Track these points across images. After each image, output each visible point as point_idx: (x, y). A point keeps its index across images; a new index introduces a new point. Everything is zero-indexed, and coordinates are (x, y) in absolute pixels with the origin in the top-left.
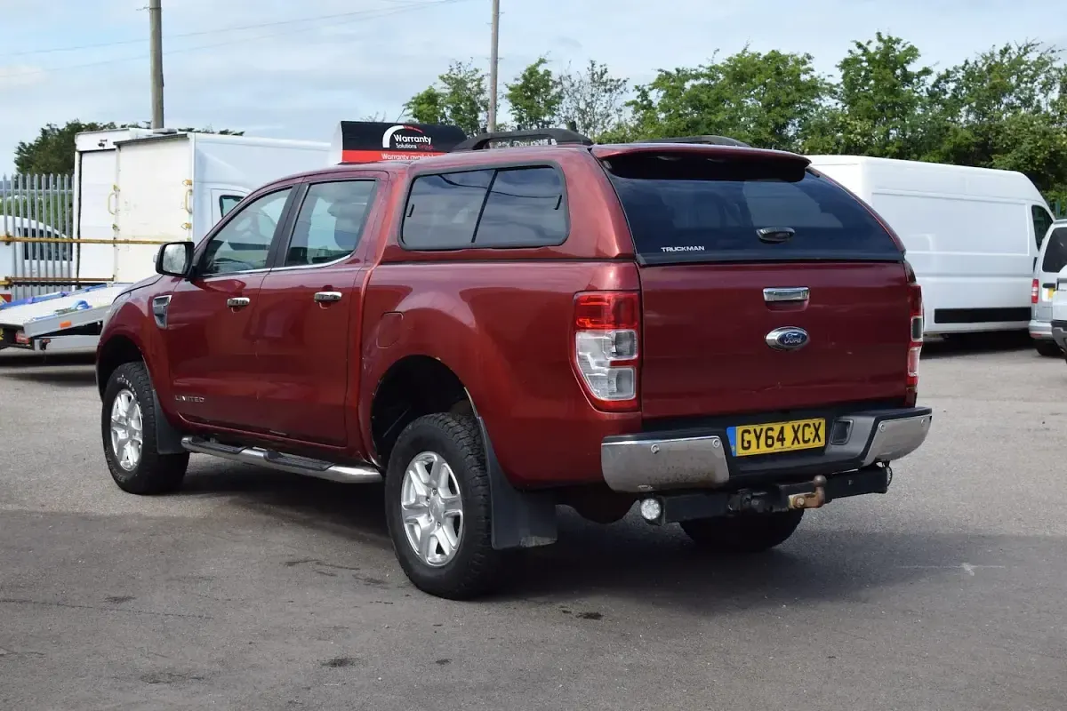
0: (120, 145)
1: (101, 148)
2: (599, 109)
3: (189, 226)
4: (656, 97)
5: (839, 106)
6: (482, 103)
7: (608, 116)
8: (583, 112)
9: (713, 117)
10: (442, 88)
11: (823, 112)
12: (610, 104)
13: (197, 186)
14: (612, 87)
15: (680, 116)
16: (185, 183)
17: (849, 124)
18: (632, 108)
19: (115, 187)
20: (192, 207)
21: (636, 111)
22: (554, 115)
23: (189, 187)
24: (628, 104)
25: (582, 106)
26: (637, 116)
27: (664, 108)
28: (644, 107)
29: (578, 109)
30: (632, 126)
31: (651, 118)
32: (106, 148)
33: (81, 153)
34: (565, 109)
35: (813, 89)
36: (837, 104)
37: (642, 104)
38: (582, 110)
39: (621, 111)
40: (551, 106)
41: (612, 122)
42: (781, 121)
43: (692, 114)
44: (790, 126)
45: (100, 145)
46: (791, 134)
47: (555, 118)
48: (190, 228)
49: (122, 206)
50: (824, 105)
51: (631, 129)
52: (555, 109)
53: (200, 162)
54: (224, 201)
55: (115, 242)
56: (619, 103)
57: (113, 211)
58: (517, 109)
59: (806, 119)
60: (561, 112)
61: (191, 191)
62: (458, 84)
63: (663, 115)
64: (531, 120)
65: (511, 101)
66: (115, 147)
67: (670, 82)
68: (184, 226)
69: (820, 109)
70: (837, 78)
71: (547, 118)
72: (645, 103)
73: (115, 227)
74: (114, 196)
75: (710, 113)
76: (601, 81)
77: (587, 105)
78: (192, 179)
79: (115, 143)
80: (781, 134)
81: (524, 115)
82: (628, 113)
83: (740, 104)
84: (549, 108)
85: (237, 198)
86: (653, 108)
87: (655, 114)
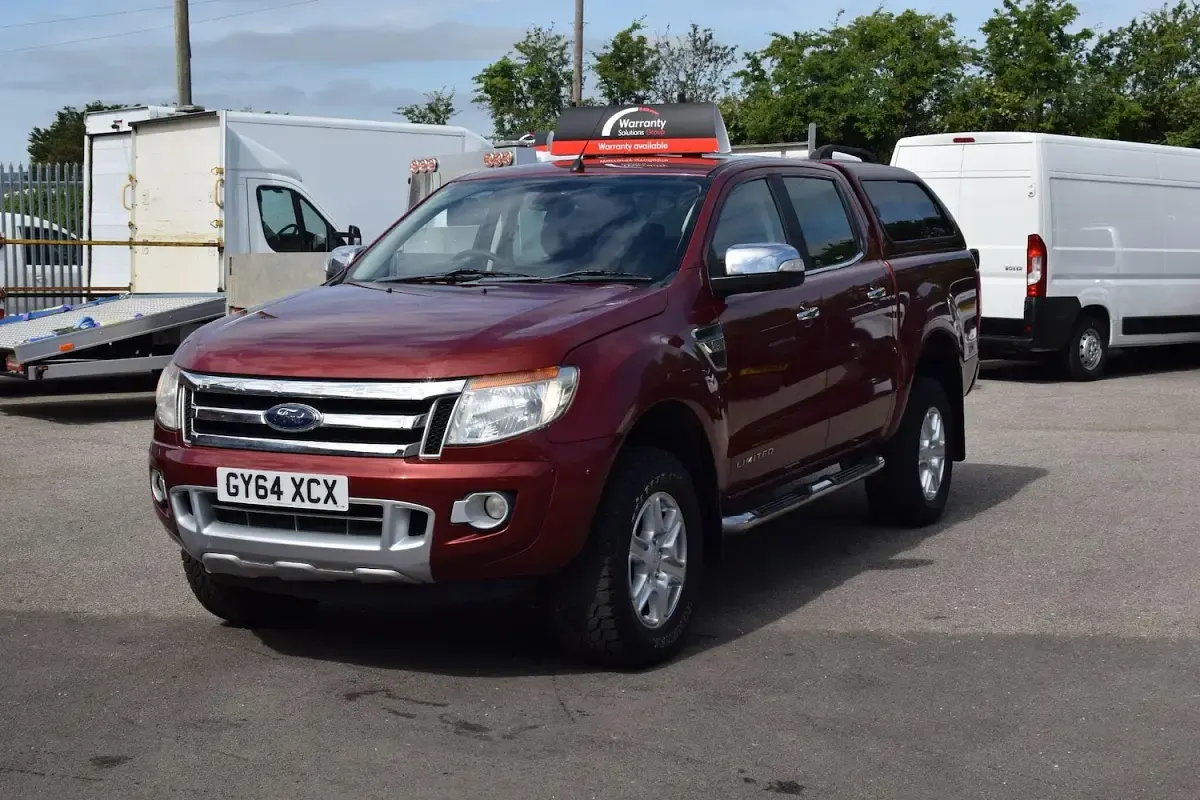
0: (136, 126)
1: (115, 130)
2: (703, 81)
3: (220, 224)
4: (769, 66)
5: (984, 75)
6: (564, 74)
7: (713, 89)
8: (683, 85)
9: (837, 89)
10: (518, 58)
11: (965, 84)
12: (715, 74)
13: (229, 175)
14: (718, 56)
15: (798, 88)
16: (215, 171)
17: (996, 96)
18: (742, 79)
19: (131, 178)
20: (223, 199)
21: (746, 83)
22: (648, 90)
23: (218, 177)
24: (737, 75)
25: (683, 78)
26: (749, 88)
27: (778, 79)
28: (755, 79)
29: (678, 81)
30: (742, 100)
31: (763, 91)
32: (121, 130)
33: (92, 137)
34: (662, 82)
35: (955, 56)
36: (981, 73)
37: (753, 74)
38: (682, 82)
39: (728, 83)
40: (646, 78)
41: (718, 97)
42: (918, 93)
43: (812, 86)
44: (926, 101)
45: (114, 127)
46: (928, 108)
47: (651, 93)
48: (221, 226)
49: (139, 200)
50: (967, 74)
51: (740, 105)
52: (651, 83)
53: (233, 145)
54: (264, 193)
55: (131, 243)
56: (726, 74)
57: (130, 207)
58: (606, 82)
59: (946, 91)
60: (658, 86)
61: (222, 180)
62: (537, 54)
63: (778, 88)
64: (622, 95)
65: (600, 73)
66: (130, 129)
67: (786, 49)
68: (215, 224)
69: (962, 79)
70: (981, 42)
71: (641, 93)
72: (756, 73)
73: (131, 225)
74: (130, 188)
75: (835, 85)
76: (705, 49)
77: (688, 76)
78: (224, 166)
79: (130, 124)
80: (915, 108)
81: (615, 89)
82: (737, 85)
83: (869, 75)
84: (644, 81)
85: (278, 189)
86: (766, 80)
87: (769, 87)
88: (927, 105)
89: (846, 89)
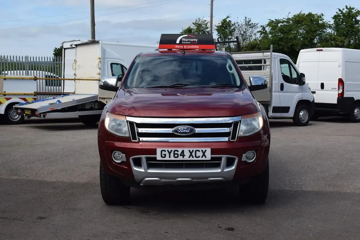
0: (77, 45)
1: (71, 47)
2: (248, 34)
3: (99, 74)
4: (268, 29)
5: (333, 32)
6: (207, 32)
7: (251, 36)
8: (242, 35)
9: (288, 36)
10: (193, 27)
11: (327, 34)
12: (252, 32)
13: (102, 60)
14: (253, 26)
15: (277, 36)
16: (98, 59)
17: (336, 38)
18: (260, 33)
19: (75, 61)
20: (101, 67)
21: (261, 34)
22: (232, 36)
23: (99, 60)
24: (258, 32)
25: (242, 33)
26: (262, 36)
27: (271, 33)
28: (264, 33)
29: (241, 34)
30: (260, 39)
31: (266, 37)
32: (73, 47)
33: (65, 49)
34: (236, 34)
35: (324, 26)
36: (332, 31)
37: (263, 32)
38: (242, 34)
39: (256, 34)
40: (231, 33)
41: (253, 38)
42: (312, 37)
43: (281, 35)
44: (315, 39)
45: (71, 46)
46: (315, 42)
47: (233, 37)
48: (100, 75)
49: (77, 67)
50: (327, 31)
51: (259, 41)
52: (233, 34)
53: (104, 51)
54: (113, 65)
55: (75, 80)
56: (255, 31)
57: (74, 69)
58: (219, 34)
59: (321, 37)
60: (235, 35)
61: (100, 61)
62: (199, 25)
63: (270, 36)
64: (224, 38)
65: (217, 31)
66: (75, 46)
67: (273, 24)
68: (98, 74)
69: (326, 33)
70: (332, 22)
71: (230, 37)
72: (264, 31)
73: (75, 74)
74: (75, 63)
75: (287, 35)
76: (249, 24)
77: (244, 32)
78: (101, 57)
79: (75, 45)
80: (312, 42)
81: (222, 36)
82: (258, 35)
83: (298, 31)
84: (231, 34)
85: (117, 64)
86: (267, 33)
87: (268, 35)
88: (315, 41)
89: (291, 36)
